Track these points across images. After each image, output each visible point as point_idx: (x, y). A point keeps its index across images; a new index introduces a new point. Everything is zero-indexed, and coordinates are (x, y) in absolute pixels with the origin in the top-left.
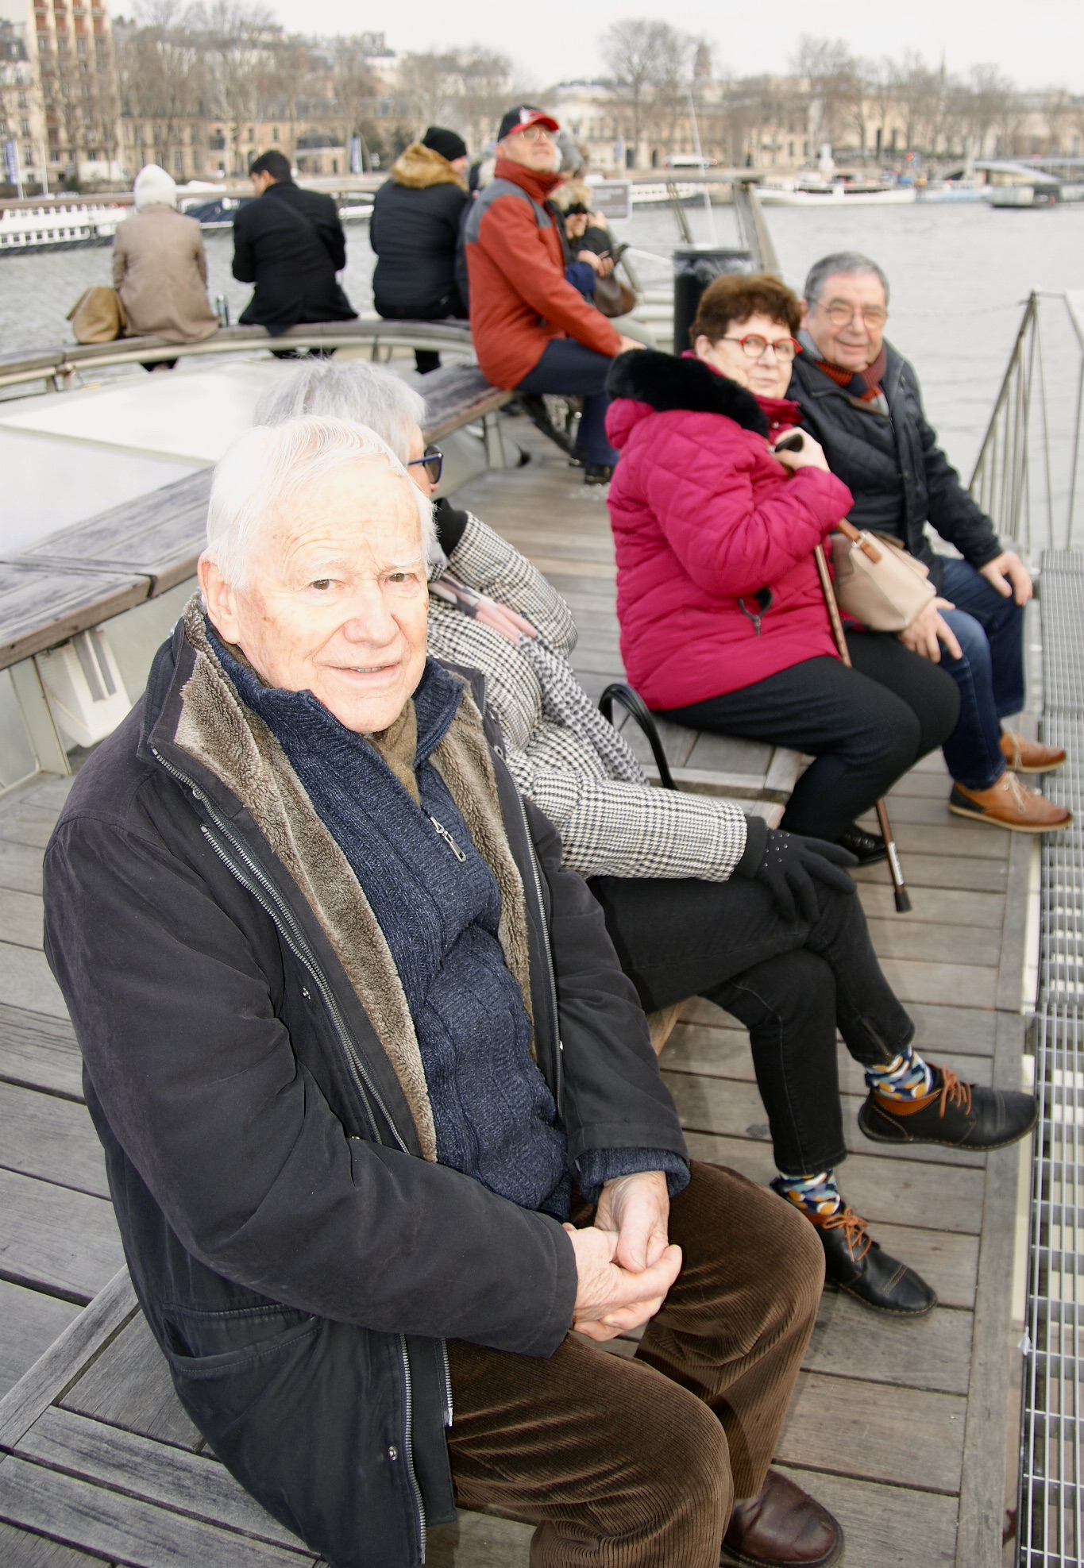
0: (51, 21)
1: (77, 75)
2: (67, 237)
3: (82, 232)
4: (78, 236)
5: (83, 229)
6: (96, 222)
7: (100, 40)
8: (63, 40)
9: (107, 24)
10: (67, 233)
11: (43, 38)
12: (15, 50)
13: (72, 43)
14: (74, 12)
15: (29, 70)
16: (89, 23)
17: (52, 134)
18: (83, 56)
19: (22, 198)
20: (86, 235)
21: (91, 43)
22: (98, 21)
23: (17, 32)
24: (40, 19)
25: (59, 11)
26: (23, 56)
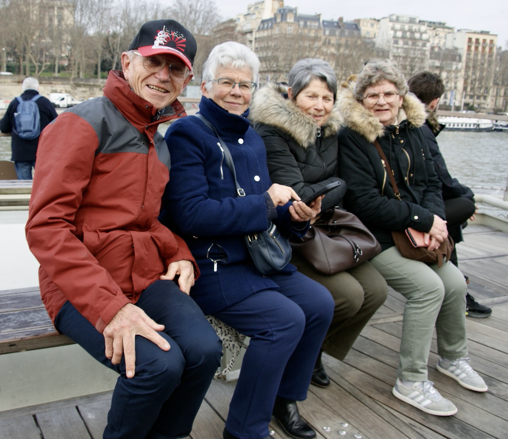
0: (473, 48)
1: (479, 68)
2: (468, 127)
3: (474, 126)
4: (472, 127)
5: (474, 124)
6: (480, 122)
7: (491, 55)
8: (476, 55)
9: (495, 50)
10: (468, 125)
11: (469, 54)
12: (458, 58)
13: (479, 57)
14: (482, 45)
15: (462, 65)
16: (487, 49)
17: (465, 89)
18: (483, 61)
19: (452, 111)
20: (475, 127)
21: (487, 56)
22: (491, 49)
23: (460, 52)
24: (469, 47)
25: (477, 45)
26: (460, 60)
